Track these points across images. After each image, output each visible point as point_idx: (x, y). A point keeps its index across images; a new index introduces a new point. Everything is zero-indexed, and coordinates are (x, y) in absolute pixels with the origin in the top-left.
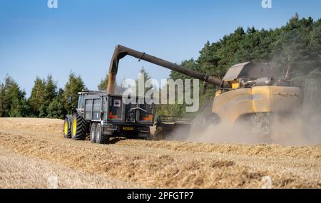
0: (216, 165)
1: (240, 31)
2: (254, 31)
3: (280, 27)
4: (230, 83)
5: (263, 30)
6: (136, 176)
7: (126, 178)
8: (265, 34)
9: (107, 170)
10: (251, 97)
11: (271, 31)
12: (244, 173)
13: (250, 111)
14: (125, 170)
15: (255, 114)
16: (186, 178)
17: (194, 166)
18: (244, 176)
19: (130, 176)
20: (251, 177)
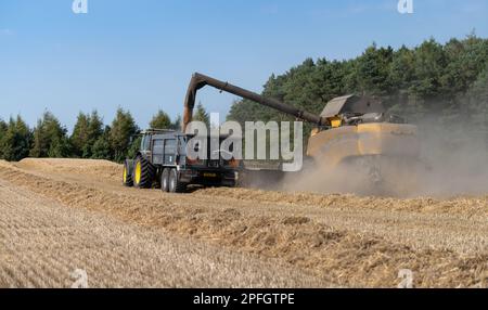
0: (289, 221)
1: (310, 63)
2: (324, 62)
3: (354, 58)
4: (329, 120)
5: (335, 61)
6: (199, 232)
7: (188, 234)
8: (337, 65)
9: (166, 224)
10: (357, 136)
11: (344, 62)
12: (321, 233)
13: (356, 153)
14: (186, 225)
15: (361, 156)
16: (255, 236)
17: (264, 222)
18: (320, 236)
19: (192, 233)
20: (329, 237)
